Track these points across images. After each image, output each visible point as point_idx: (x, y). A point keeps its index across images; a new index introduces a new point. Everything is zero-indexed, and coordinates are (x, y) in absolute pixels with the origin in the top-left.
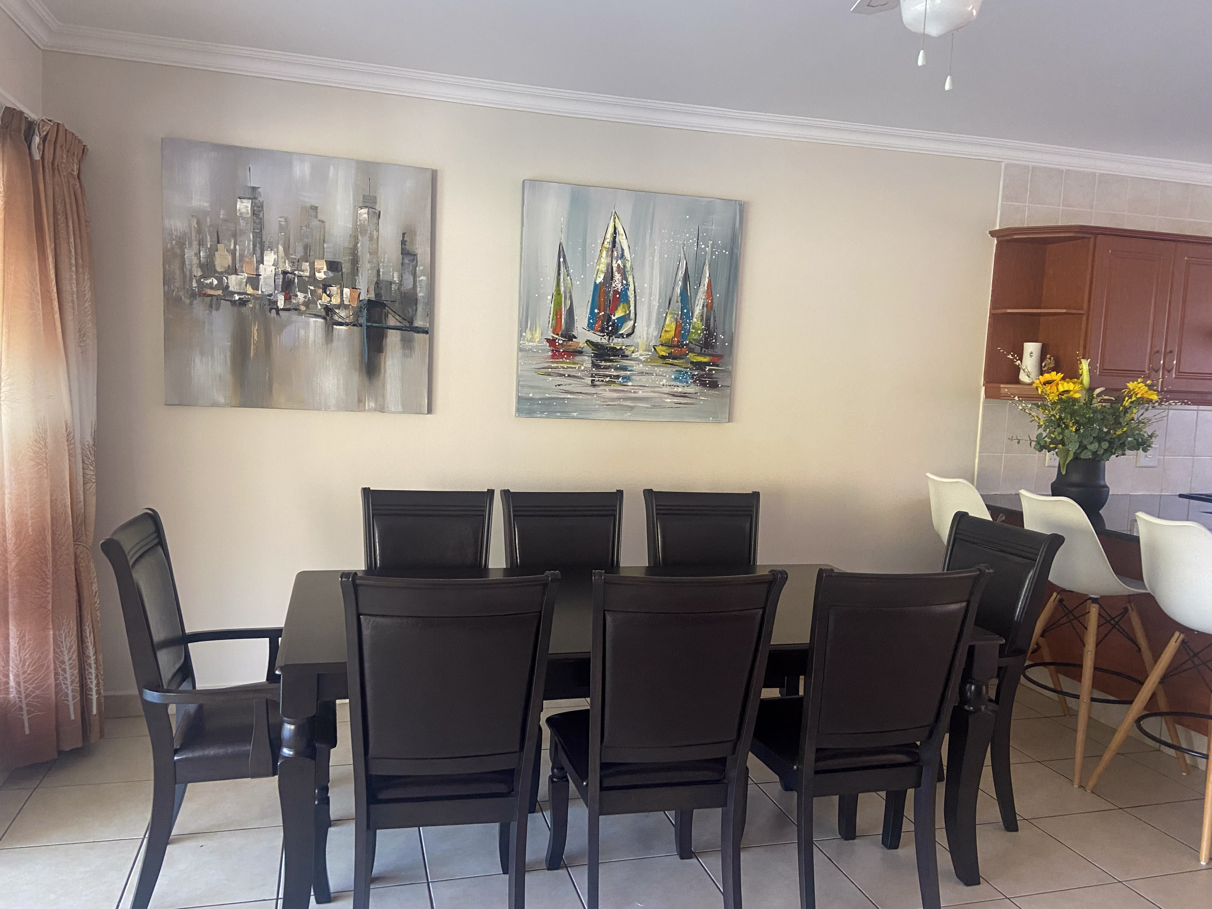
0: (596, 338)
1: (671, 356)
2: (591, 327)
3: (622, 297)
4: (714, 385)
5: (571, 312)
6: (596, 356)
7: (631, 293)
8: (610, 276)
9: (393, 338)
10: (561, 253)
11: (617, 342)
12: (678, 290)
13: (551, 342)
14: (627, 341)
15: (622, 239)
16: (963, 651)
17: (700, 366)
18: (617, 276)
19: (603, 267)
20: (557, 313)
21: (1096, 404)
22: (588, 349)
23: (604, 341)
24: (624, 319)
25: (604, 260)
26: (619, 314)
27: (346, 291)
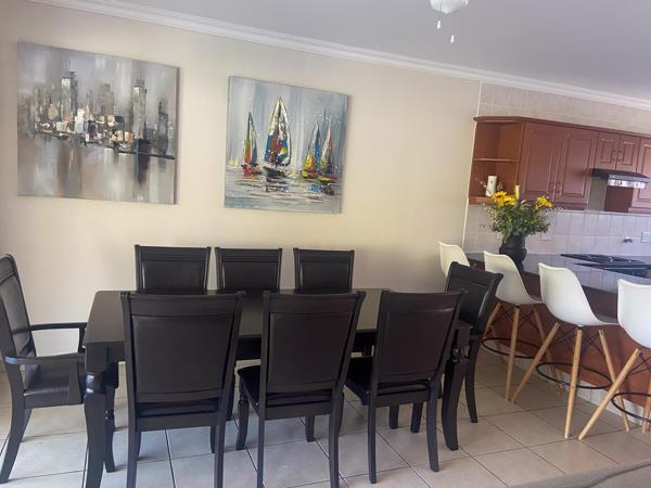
0: (269, 166)
1: (309, 177)
2: (266, 159)
3: (283, 144)
4: (332, 193)
5: (255, 151)
6: (269, 175)
7: (288, 142)
8: (277, 132)
9: (154, 161)
10: (250, 118)
11: (280, 168)
12: (314, 142)
13: (244, 167)
14: (286, 168)
15: (283, 112)
16: (453, 332)
17: (325, 183)
18: (281, 132)
19: (273, 127)
20: (248, 151)
21: (522, 208)
22: (265, 172)
23: (274, 167)
24: (285, 156)
25: (274, 123)
26: (282, 153)
27: (126, 133)
